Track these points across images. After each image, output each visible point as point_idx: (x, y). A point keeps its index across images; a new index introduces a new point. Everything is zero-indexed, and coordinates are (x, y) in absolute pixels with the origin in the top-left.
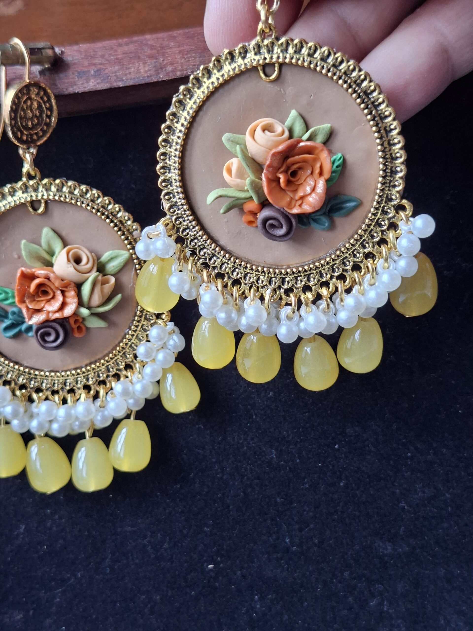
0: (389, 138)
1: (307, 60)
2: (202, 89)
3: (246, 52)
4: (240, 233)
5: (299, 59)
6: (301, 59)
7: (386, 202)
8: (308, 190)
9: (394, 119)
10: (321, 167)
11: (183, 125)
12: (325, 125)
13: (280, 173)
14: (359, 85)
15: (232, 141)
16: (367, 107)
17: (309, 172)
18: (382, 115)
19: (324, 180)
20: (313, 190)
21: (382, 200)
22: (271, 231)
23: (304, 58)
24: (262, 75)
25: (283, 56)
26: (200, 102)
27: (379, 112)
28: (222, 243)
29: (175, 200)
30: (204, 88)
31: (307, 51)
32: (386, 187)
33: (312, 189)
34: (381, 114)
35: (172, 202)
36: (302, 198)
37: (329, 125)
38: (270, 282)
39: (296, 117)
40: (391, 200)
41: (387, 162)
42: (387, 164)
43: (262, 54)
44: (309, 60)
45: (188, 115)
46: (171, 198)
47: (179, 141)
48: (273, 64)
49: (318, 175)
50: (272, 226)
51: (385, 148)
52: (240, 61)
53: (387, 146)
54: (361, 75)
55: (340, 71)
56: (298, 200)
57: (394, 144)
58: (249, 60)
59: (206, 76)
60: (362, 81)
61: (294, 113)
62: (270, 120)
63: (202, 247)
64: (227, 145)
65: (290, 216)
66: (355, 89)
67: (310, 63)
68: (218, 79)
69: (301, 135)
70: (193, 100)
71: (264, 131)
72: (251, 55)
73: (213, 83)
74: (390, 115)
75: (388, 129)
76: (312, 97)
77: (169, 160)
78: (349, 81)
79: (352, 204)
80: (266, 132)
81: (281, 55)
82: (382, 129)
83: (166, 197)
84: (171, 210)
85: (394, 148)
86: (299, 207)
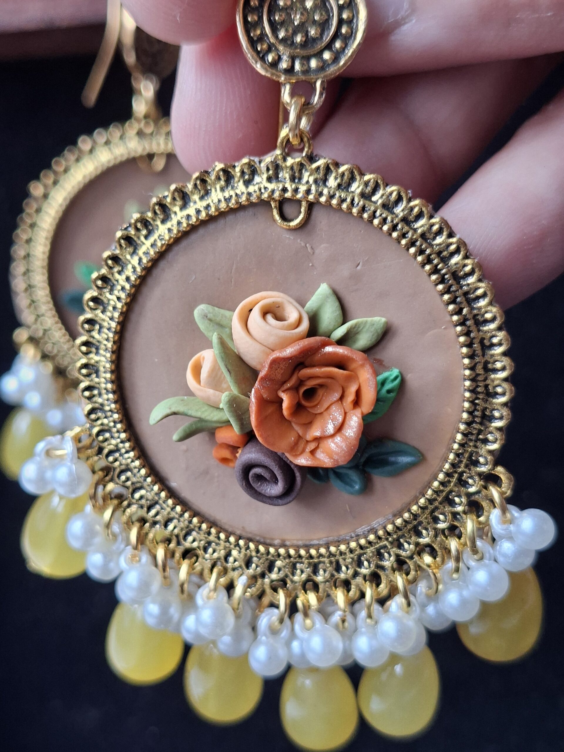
0: (487, 358)
1: (358, 204)
2: (169, 225)
3: (254, 172)
4: (206, 472)
5: (343, 201)
6: (349, 200)
7: (467, 466)
8: (330, 428)
9: (499, 329)
10: (358, 393)
11: (128, 279)
12: (377, 319)
13: (283, 391)
14: (445, 260)
15: (210, 320)
16: (453, 301)
17: (336, 396)
18: (479, 317)
19: (360, 416)
20: (340, 429)
21: (461, 462)
22: (256, 486)
23: (353, 200)
24: (277, 217)
25: (317, 191)
26: (162, 245)
27: (475, 312)
28: (174, 484)
29: (100, 400)
30: (172, 223)
31: (361, 188)
32: (471, 440)
33: (337, 428)
34: (478, 315)
35: (96, 402)
36: (318, 440)
37: (383, 320)
38: (248, 563)
39: (327, 297)
40: (476, 463)
41: (477, 398)
42: (477, 401)
43: (281, 181)
44: (361, 203)
45: (139, 264)
46: (94, 396)
47: (119, 305)
48: (299, 202)
49: (351, 406)
50: (259, 478)
51: (478, 375)
52: (241, 187)
53: (481, 372)
54: (451, 244)
55: (415, 230)
56: (311, 441)
57: (495, 371)
58: (256, 188)
59: (179, 203)
60: (452, 254)
61: (324, 289)
62: (278, 297)
63: (138, 485)
64: (202, 325)
65: (292, 466)
66: (436, 266)
67: (363, 209)
68: (198, 212)
69: (331, 327)
70: (151, 240)
71: (264, 314)
72: (260, 180)
73: (188, 217)
74: (493, 319)
75: (487, 343)
76: (359, 268)
77: (99, 332)
78: (428, 251)
79: (405, 459)
80: (269, 317)
81: (313, 188)
82: (476, 341)
83: (87, 394)
84: (93, 416)
85: (493, 376)
86: (309, 454)
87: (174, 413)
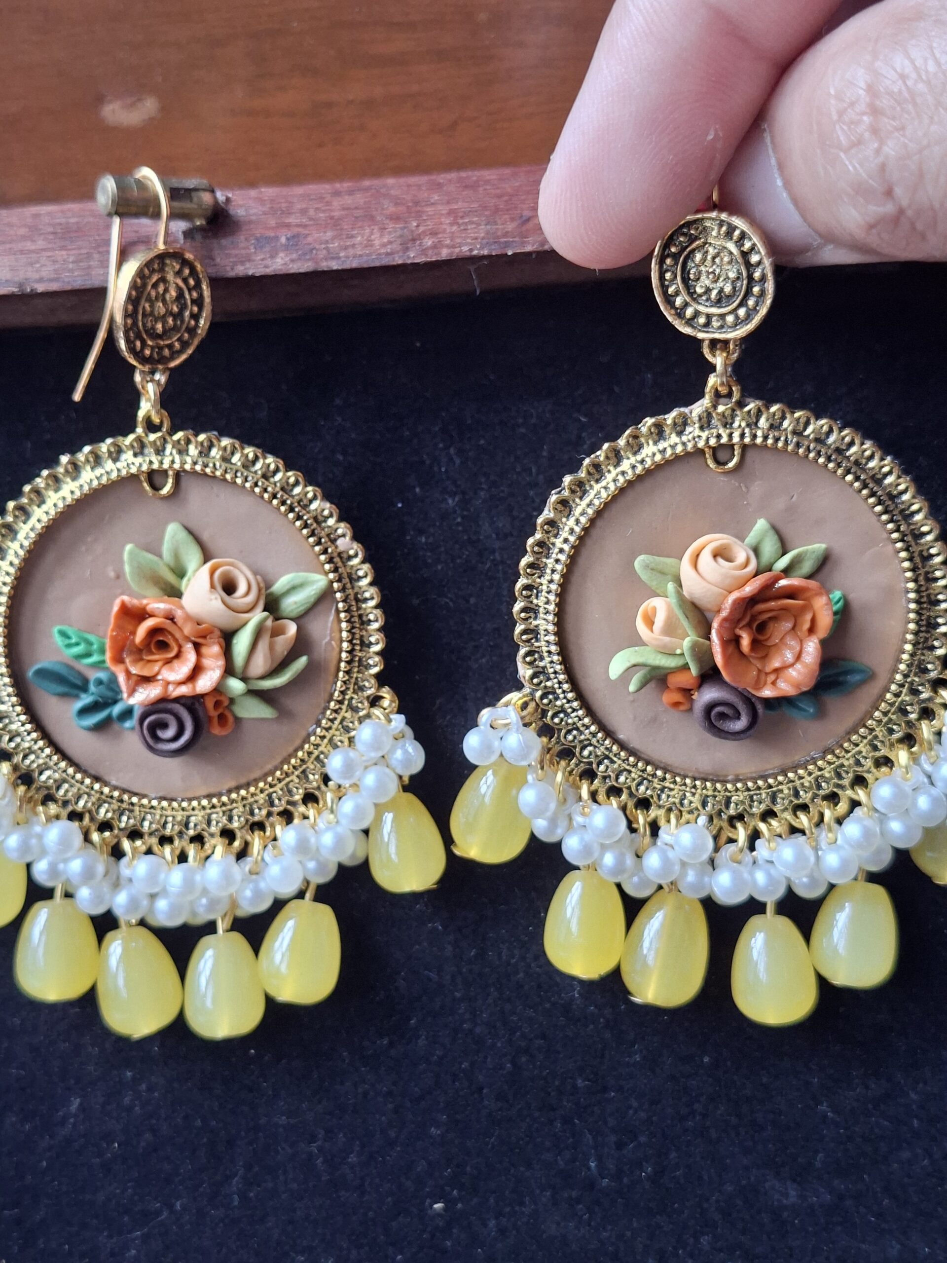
0: (927, 568)
1: (792, 441)
2: (604, 483)
3: (685, 424)
4: (656, 719)
5: (777, 440)
6: (782, 439)
7: (917, 675)
8: (789, 657)
9: (936, 540)
10: (813, 621)
11: (566, 541)
12: (816, 546)
13: (740, 629)
14: (880, 482)
15: (652, 569)
16: (892, 520)
17: (789, 625)
18: (916, 532)
19: (816, 641)
20: (798, 657)
21: (911, 671)
22: (719, 724)
23: (787, 438)
24: (711, 463)
25: (751, 433)
26: (601, 503)
27: (912, 527)
28: (621, 736)
29: (543, 664)
30: (608, 481)
31: (792, 425)
32: (919, 649)
33: (796, 656)
34: (914, 529)
35: (538, 666)
36: (777, 671)
37: (823, 546)
38: (704, 804)
39: (766, 531)
40: (925, 670)
41: (922, 609)
42: (922, 611)
43: (714, 429)
44: (795, 440)
45: (577, 524)
46: (536, 660)
47: (559, 567)
48: (733, 447)
49: (807, 633)
50: (722, 716)
51: (921, 586)
52: (674, 439)
53: (924, 582)
54: (884, 466)
55: (848, 458)
56: (770, 673)
57: (937, 580)
58: (690, 438)
59: (614, 460)
60: (885, 476)
61: (761, 524)
62: (723, 539)
63: (586, 743)
64: (644, 575)
65: (753, 700)
66: (872, 489)
67: (798, 445)
68: (633, 467)
69: (772, 560)
70: (587, 500)
71: (714, 556)
72: (693, 430)
73: (623, 473)
74: (930, 532)
75: (926, 554)
76: (794, 499)
77: (537, 597)
78: (863, 477)
79: (857, 677)
80: (720, 560)
81: (747, 431)
82: (916, 554)
83: (528, 659)
84: (536, 680)
85: (934, 585)
86: (771, 685)
87: (634, 666)
